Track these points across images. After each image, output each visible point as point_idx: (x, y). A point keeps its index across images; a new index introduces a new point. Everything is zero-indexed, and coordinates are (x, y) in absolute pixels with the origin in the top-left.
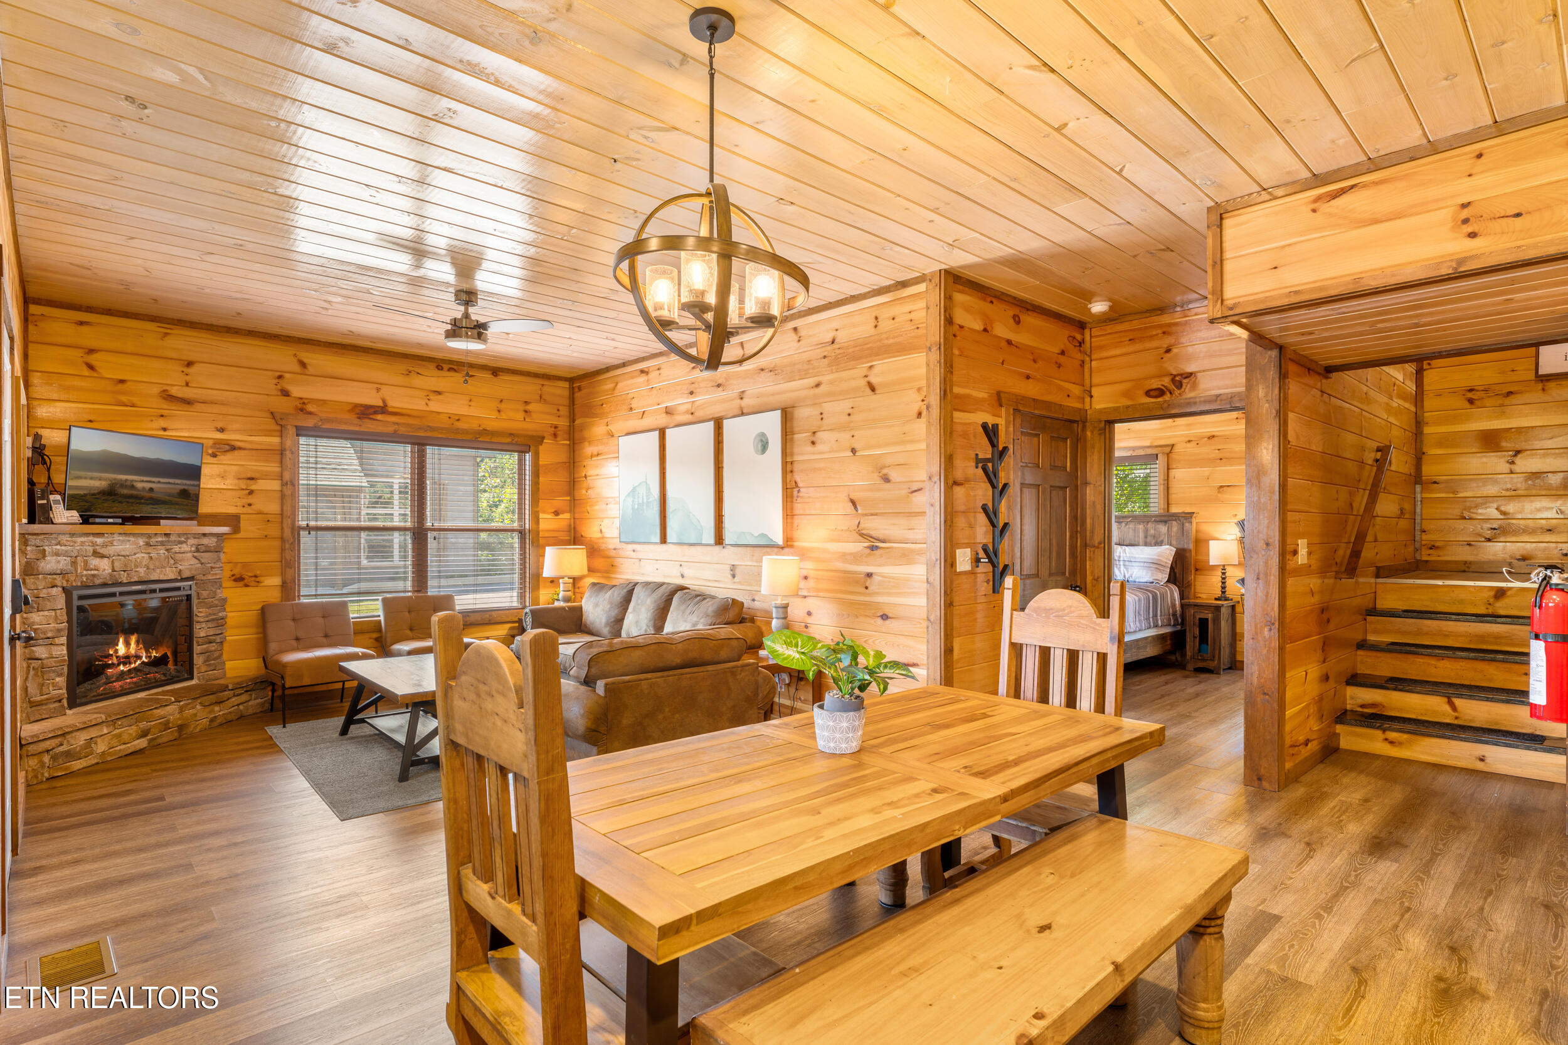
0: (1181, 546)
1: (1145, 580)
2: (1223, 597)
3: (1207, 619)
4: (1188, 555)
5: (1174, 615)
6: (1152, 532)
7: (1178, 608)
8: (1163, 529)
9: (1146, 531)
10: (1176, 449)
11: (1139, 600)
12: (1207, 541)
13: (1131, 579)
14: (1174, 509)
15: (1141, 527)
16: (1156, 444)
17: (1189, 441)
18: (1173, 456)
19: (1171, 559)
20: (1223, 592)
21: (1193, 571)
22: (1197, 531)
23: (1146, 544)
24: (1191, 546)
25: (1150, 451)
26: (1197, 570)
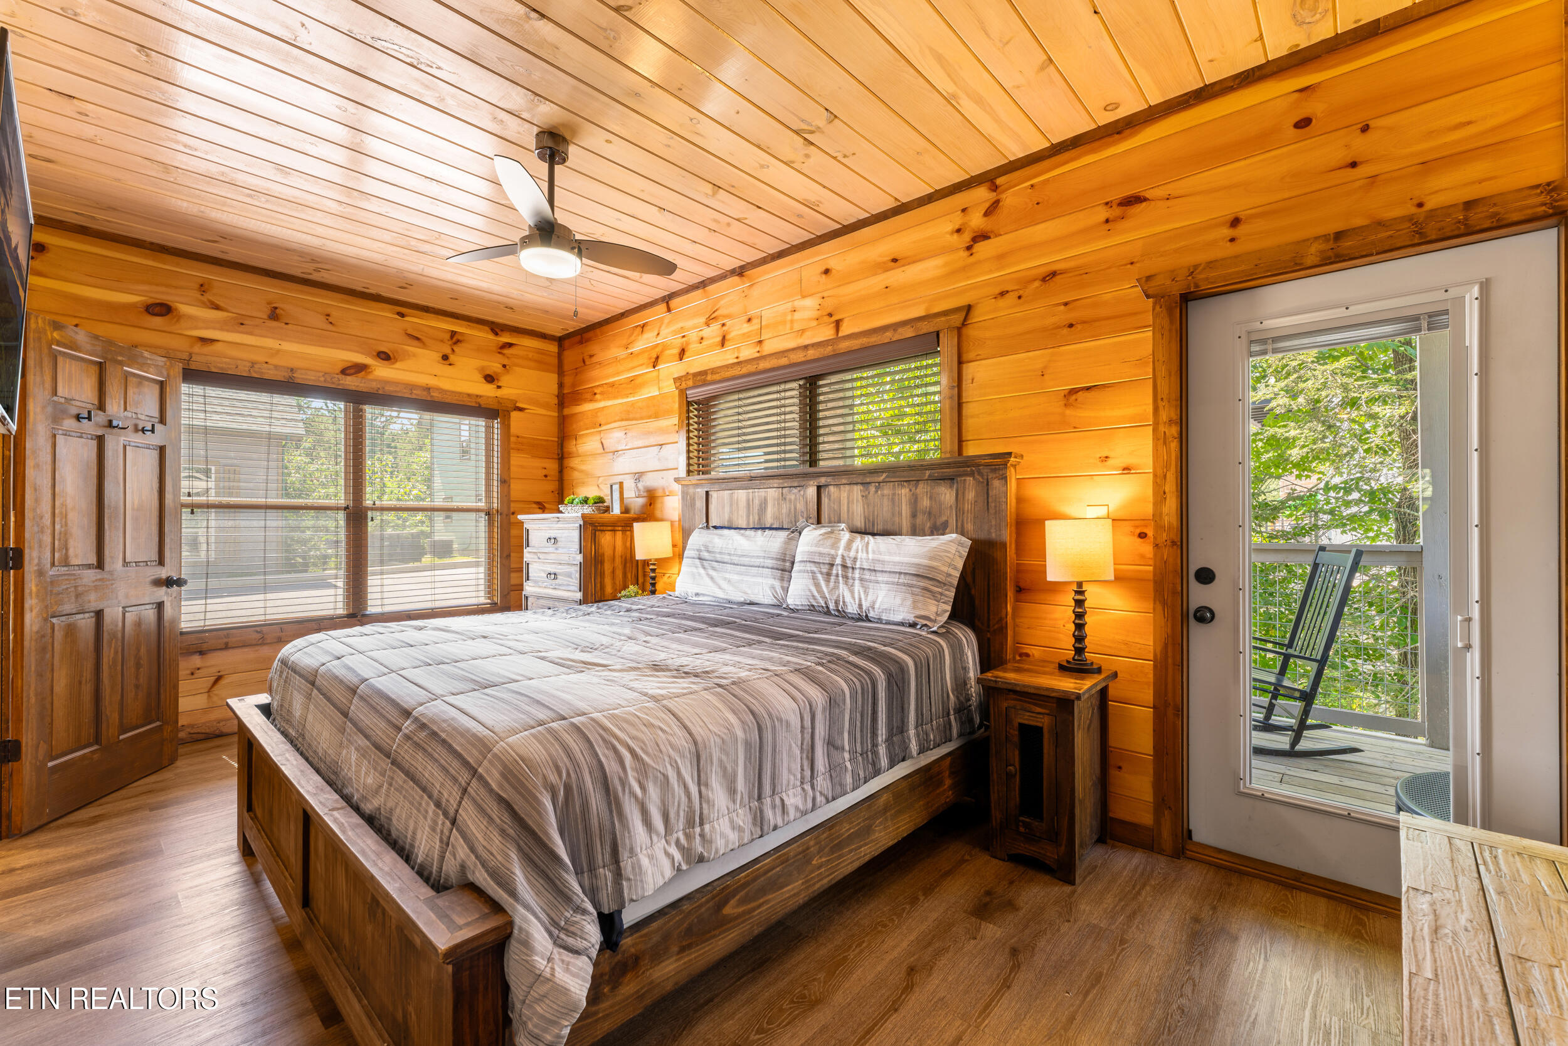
0: (982, 536)
1: (898, 618)
2: (1078, 667)
3: (1041, 728)
4: (998, 555)
5: (962, 709)
6: (925, 503)
7: (974, 689)
8: (947, 495)
9: (914, 501)
10: (977, 316)
12: (1040, 523)
13: (871, 614)
14: (972, 450)
15: (904, 492)
16: (936, 310)
17: (1003, 294)
18: (971, 332)
19: (960, 564)
20: (1079, 651)
21: (1010, 594)
22: (1020, 500)
23: (915, 531)
24: (1007, 535)
25: (926, 327)
26: (1020, 590)
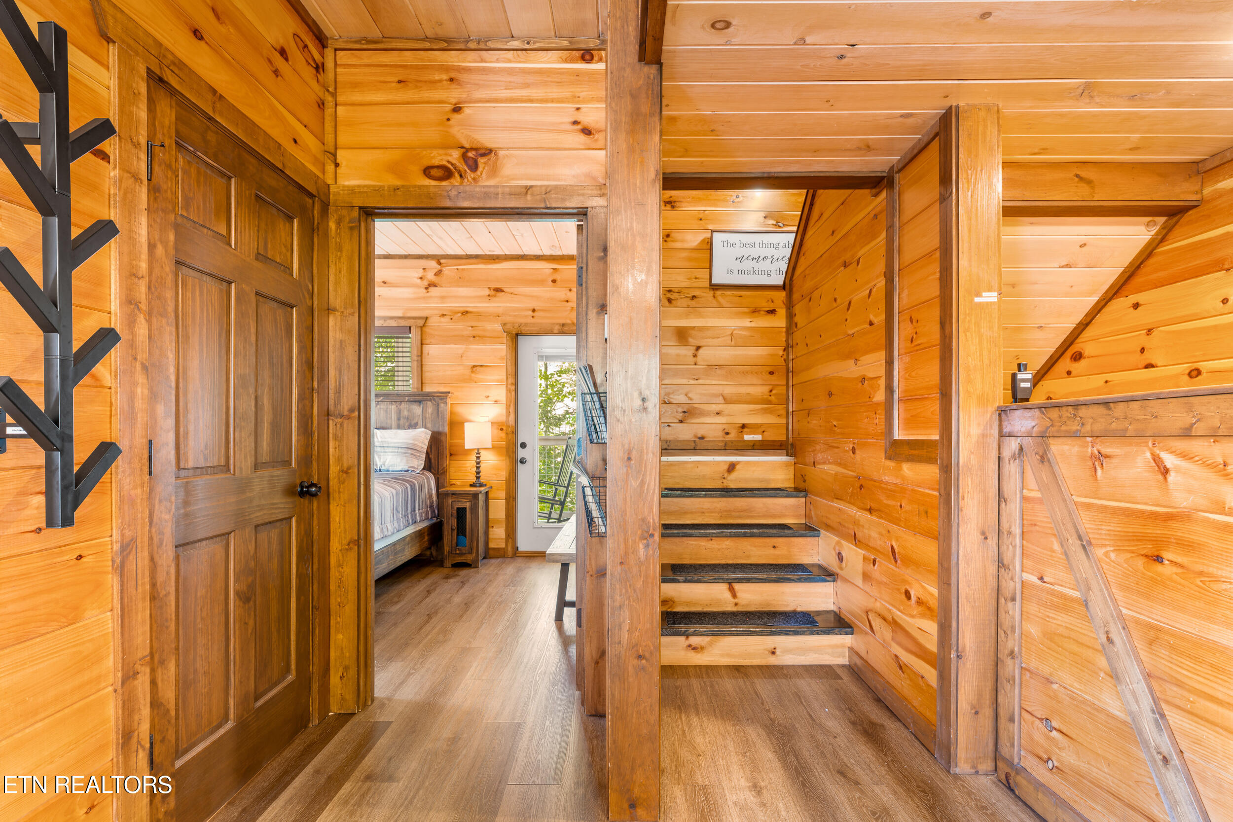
0: (436, 430)
1: (400, 468)
2: (478, 483)
3: (466, 508)
4: (443, 438)
5: (431, 506)
6: (405, 413)
7: (435, 498)
8: (417, 409)
9: (399, 412)
10: (431, 323)
11: (397, 494)
12: (461, 424)
13: (383, 468)
14: (428, 389)
15: (393, 408)
16: (409, 315)
17: (443, 315)
18: (426, 329)
19: (427, 443)
20: (478, 478)
21: (448, 456)
22: (452, 413)
23: (399, 427)
24: (446, 429)
25: (403, 323)
26: (451, 455)
